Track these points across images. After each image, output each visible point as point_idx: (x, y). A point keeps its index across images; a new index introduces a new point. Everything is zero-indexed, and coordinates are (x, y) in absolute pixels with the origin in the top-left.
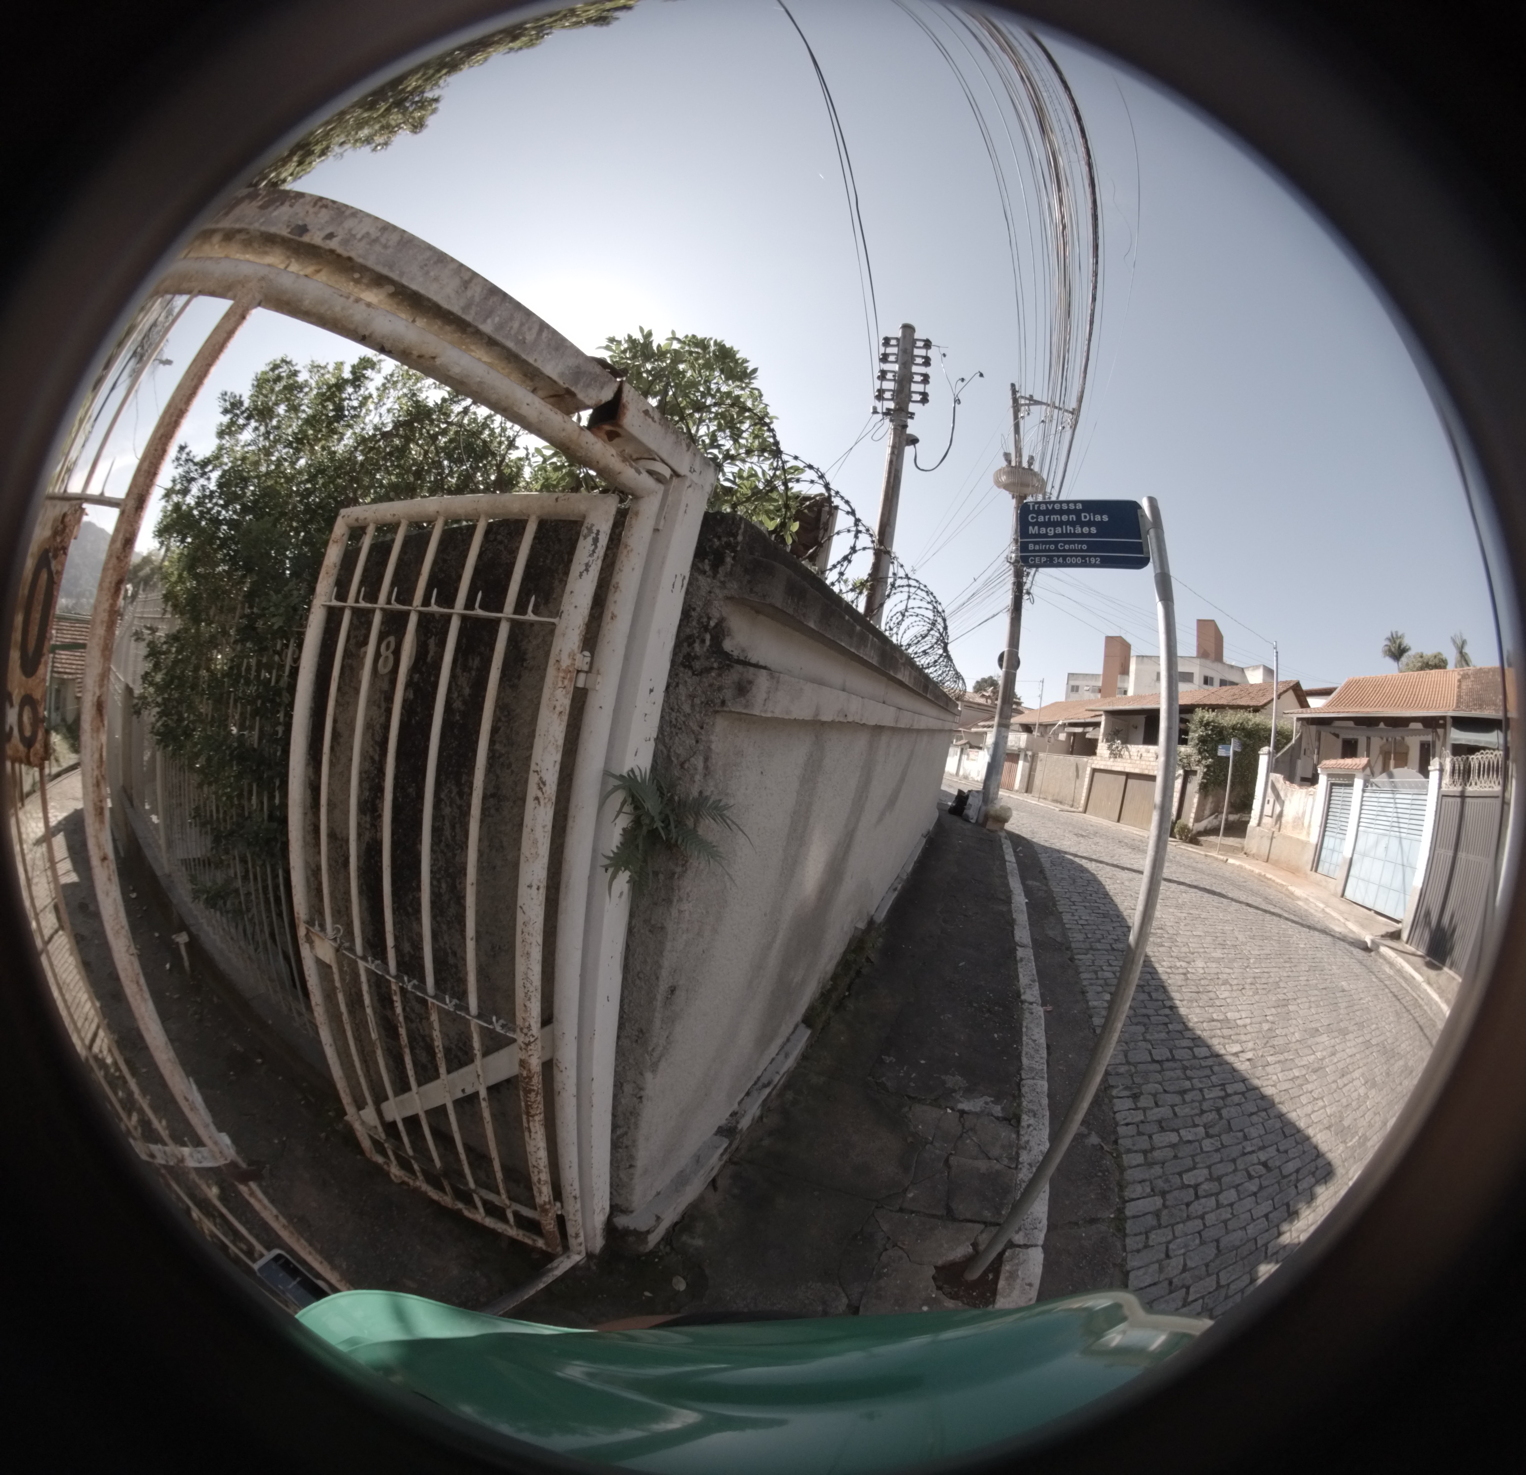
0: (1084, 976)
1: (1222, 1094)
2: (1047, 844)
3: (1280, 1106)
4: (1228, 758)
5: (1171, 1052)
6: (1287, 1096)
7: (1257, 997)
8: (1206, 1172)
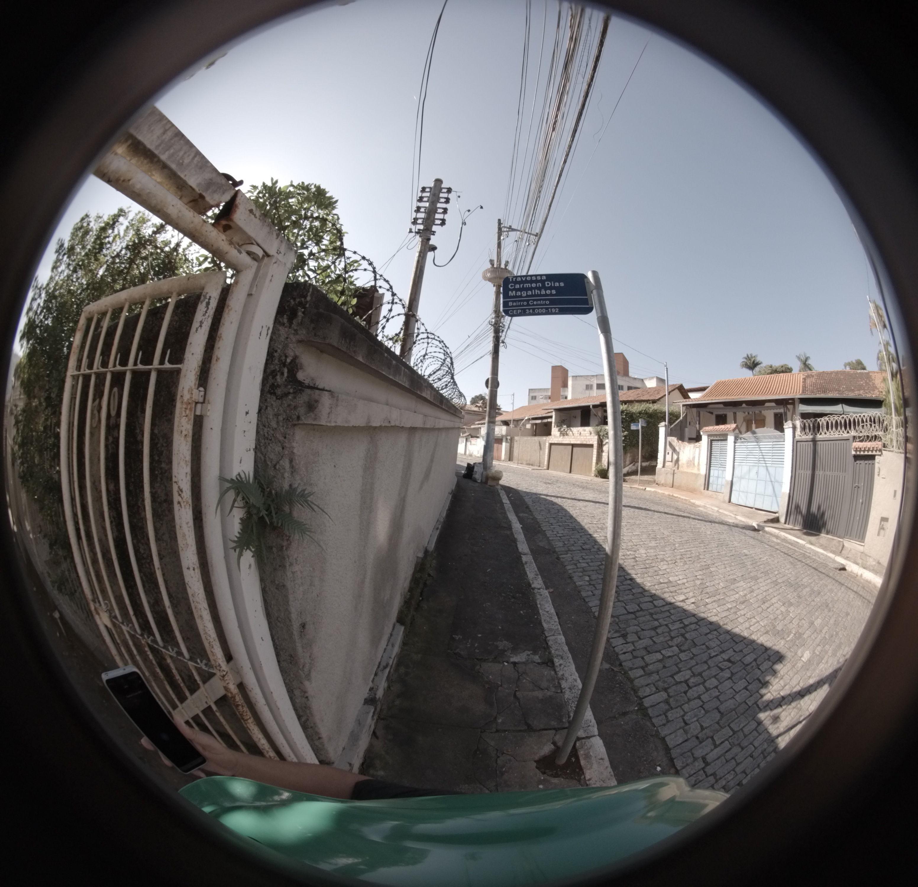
0: (568, 567)
1: (682, 625)
2: (528, 491)
3: (725, 626)
4: (638, 431)
5: (639, 605)
6: (728, 620)
7: (686, 566)
8: (689, 672)
